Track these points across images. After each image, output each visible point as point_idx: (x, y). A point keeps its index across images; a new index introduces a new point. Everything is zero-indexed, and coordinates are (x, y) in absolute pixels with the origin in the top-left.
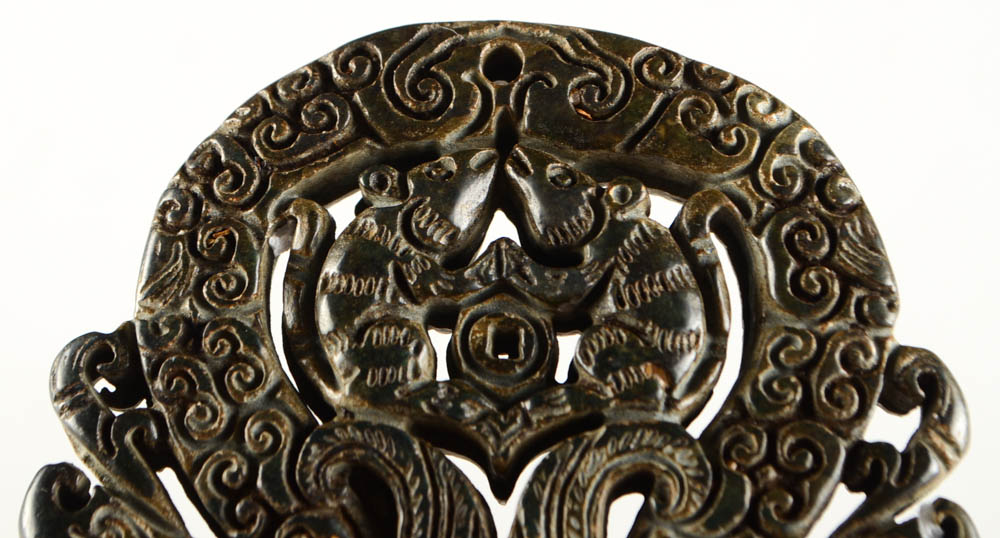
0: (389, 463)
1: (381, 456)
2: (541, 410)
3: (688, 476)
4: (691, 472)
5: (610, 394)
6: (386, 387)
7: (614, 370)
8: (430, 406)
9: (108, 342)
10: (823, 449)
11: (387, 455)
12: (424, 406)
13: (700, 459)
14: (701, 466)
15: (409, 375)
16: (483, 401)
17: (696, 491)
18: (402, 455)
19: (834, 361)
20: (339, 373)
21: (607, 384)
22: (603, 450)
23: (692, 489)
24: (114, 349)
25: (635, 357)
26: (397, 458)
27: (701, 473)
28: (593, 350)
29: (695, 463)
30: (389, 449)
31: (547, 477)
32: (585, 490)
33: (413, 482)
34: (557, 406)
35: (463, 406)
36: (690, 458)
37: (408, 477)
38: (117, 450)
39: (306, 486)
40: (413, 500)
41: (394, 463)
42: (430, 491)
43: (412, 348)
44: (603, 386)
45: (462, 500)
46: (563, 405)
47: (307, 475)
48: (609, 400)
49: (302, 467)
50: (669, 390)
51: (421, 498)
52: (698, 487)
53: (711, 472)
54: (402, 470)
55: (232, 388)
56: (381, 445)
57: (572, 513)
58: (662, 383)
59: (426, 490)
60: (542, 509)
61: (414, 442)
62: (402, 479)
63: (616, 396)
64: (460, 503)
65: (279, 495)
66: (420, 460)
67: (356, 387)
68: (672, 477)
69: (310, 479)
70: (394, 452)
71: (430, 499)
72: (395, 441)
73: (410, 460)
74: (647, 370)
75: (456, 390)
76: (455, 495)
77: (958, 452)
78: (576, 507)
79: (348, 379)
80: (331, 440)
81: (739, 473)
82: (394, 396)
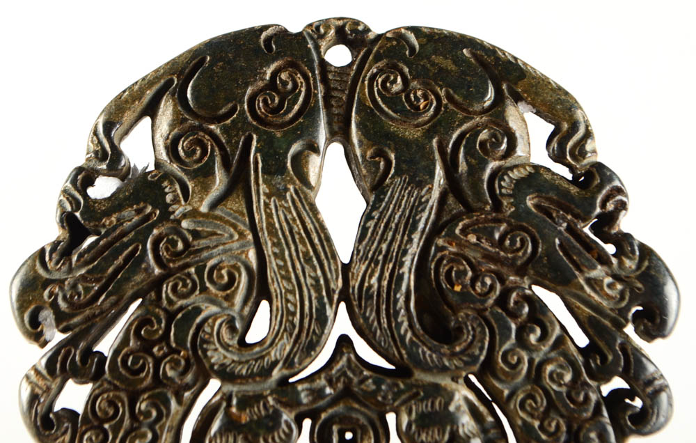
0: (424, 344)
1: (430, 349)
2: (319, 387)
3: (214, 344)
4: (213, 347)
5: (270, 400)
6: (429, 397)
7: (267, 416)
8: (397, 385)
9: (633, 428)
10: (121, 369)
11: (425, 349)
12: (402, 386)
13: (206, 356)
14: (205, 351)
15: (414, 408)
16: (360, 392)
17: (208, 333)
18: (414, 349)
19: (113, 433)
20: (465, 408)
21: (273, 406)
22: (273, 359)
23: (211, 334)
24: (629, 423)
25: (254, 426)
26: (418, 347)
27: (205, 346)
28: (284, 432)
29: (209, 353)
30: (424, 353)
31: (312, 339)
32: (285, 330)
33: (406, 331)
34: (307, 389)
35: (373, 387)
36: (212, 357)
37: (409, 335)
38: (617, 348)
39: (480, 325)
40: (405, 319)
41: (420, 344)
42: (393, 325)
43: (414, 427)
44: (276, 405)
45: (370, 320)
46: (303, 390)
47: (480, 332)
48: (271, 394)
49: (484, 338)
50: (229, 405)
51: (399, 320)
52: (207, 336)
53: (198, 347)
54: (414, 339)
55: (540, 394)
56: (431, 356)
57: (294, 314)
58: (234, 410)
59: (395, 325)
60: (314, 316)
61: (407, 359)
62: (414, 334)
63: (266, 397)
64: (372, 318)
65: (499, 318)
66: (402, 346)
67: (450, 397)
68: (226, 343)
69: (478, 330)
70: (420, 351)
71: (393, 319)
72: (420, 360)
73: (408, 346)
74: (245, 418)
75: (380, 399)
76: (376, 323)
77: (27, 377)
78: (290, 318)
79: (457, 404)
80: (465, 358)
81: (179, 348)
82: (424, 392)
